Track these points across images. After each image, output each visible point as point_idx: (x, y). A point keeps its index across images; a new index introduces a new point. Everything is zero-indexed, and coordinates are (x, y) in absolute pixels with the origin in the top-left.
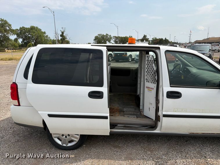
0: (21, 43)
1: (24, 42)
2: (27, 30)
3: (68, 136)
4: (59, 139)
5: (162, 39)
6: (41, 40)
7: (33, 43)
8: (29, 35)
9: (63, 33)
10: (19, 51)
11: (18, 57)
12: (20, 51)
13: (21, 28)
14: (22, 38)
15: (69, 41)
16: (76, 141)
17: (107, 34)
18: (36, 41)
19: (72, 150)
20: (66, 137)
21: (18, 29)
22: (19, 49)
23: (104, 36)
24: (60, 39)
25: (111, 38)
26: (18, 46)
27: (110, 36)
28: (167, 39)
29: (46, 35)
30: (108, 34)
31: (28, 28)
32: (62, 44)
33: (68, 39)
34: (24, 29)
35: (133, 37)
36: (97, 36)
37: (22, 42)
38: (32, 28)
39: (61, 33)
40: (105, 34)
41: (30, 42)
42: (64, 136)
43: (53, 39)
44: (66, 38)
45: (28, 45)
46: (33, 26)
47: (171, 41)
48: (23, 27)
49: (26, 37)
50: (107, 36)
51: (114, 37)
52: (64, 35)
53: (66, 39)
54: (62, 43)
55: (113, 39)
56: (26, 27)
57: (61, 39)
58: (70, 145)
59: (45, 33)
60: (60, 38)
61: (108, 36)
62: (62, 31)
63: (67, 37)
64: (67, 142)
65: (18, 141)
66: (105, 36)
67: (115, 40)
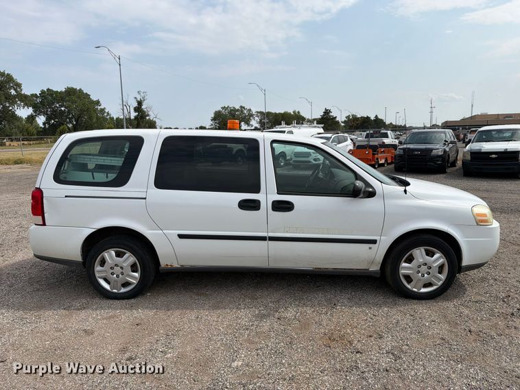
0: (41, 125)
1: (49, 124)
2: (56, 96)
3: (120, 275)
4: (106, 280)
5: (368, 118)
6: (90, 118)
7: (70, 126)
8: (63, 109)
9: (140, 103)
10: (36, 144)
11: (34, 157)
12: (39, 143)
13: (43, 92)
14: (45, 114)
15: (155, 122)
16: (133, 283)
17: (241, 107)
18: (77, 121)
19: (128, 299)
20: (118, 276)
21: (36, 94)
22: (37, 139)
23: (235, 110)
24: (132, 117)
25: (251, 115)
26: (35, 132)
27: (250, 110)
28: (379, 117)
29: (102, 107)
30: (244, 108)
31: (61, 92)
32: (137, 128)
33: (152, 117)
34: (51, 95)
35: (302, 114)
36: (219, 112)
37: (44, 124)
38: (71, 92)
39: (136, 104)
40: (237, 107)
41: (63, 124)
42: (115, 276)
43: (117, 116)
44: (148, 115)
45: (58, 130)
46: (73, 88)
47: (391, 123)
48: (48, 90)
49: (54, 111)
50: (242, 111)
51: (258, 112)
52: (143, 107)
53: (147, 118)
54: (138, 126)
55: (256, 118)
56: (55, 90)
57: (136, 118)
58: (123, 290)
59: (98, 103)
60: (133, 115)
61: (245, 112)
62: (139, 100)
63: (150, 113)
64: (119, 284)
65: (38, 290)
66: (238, 110)
67: (261, 121)
